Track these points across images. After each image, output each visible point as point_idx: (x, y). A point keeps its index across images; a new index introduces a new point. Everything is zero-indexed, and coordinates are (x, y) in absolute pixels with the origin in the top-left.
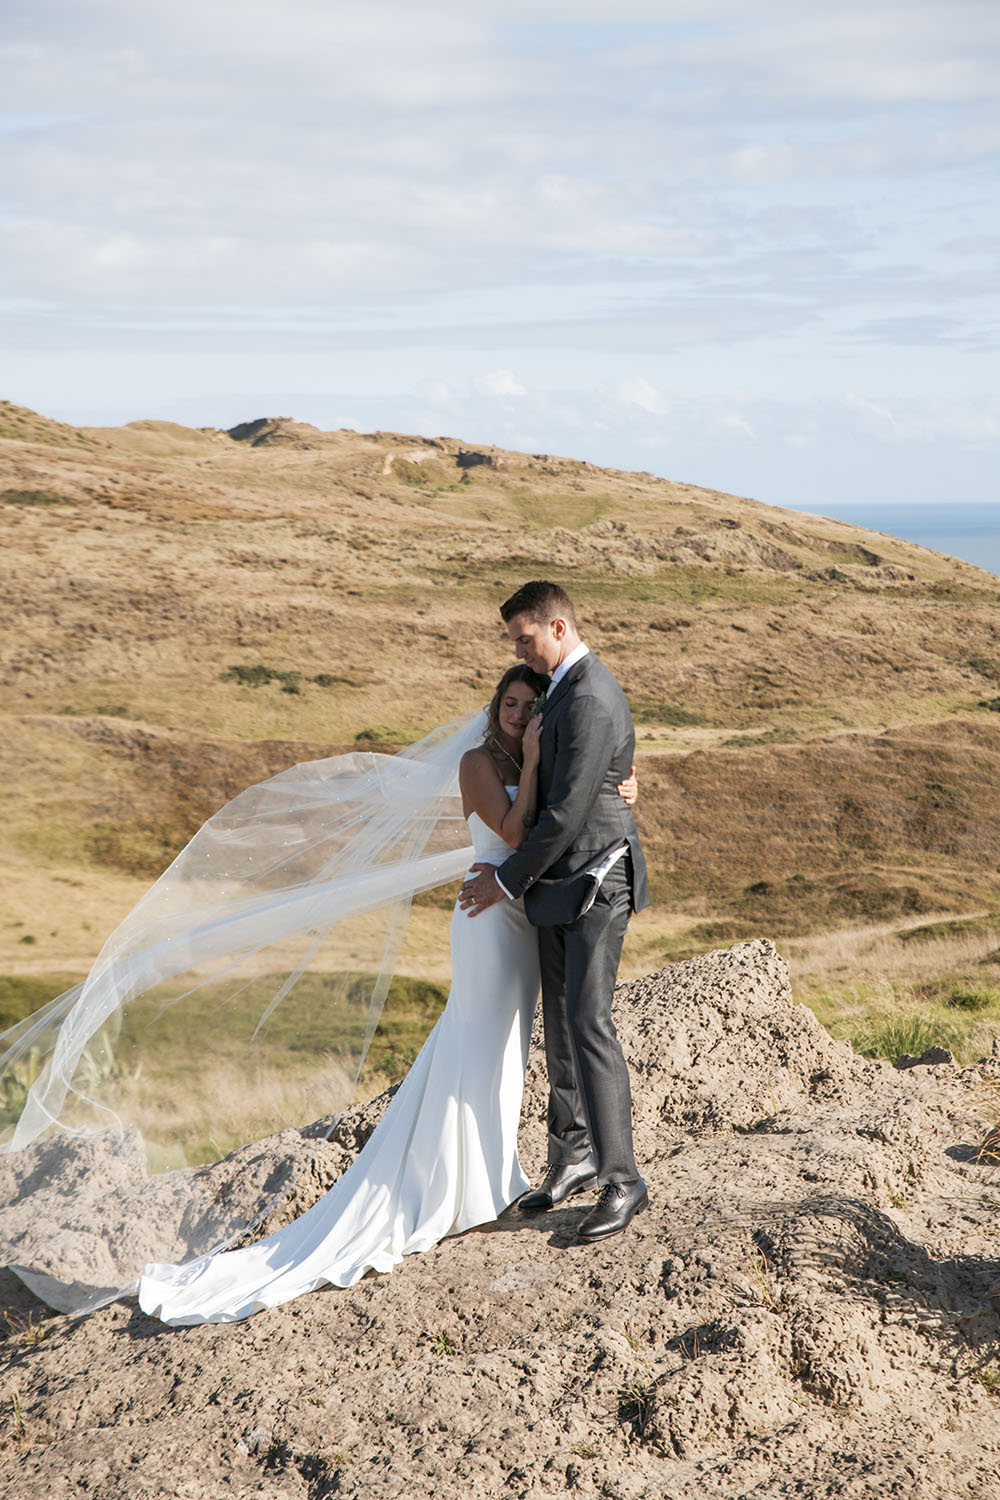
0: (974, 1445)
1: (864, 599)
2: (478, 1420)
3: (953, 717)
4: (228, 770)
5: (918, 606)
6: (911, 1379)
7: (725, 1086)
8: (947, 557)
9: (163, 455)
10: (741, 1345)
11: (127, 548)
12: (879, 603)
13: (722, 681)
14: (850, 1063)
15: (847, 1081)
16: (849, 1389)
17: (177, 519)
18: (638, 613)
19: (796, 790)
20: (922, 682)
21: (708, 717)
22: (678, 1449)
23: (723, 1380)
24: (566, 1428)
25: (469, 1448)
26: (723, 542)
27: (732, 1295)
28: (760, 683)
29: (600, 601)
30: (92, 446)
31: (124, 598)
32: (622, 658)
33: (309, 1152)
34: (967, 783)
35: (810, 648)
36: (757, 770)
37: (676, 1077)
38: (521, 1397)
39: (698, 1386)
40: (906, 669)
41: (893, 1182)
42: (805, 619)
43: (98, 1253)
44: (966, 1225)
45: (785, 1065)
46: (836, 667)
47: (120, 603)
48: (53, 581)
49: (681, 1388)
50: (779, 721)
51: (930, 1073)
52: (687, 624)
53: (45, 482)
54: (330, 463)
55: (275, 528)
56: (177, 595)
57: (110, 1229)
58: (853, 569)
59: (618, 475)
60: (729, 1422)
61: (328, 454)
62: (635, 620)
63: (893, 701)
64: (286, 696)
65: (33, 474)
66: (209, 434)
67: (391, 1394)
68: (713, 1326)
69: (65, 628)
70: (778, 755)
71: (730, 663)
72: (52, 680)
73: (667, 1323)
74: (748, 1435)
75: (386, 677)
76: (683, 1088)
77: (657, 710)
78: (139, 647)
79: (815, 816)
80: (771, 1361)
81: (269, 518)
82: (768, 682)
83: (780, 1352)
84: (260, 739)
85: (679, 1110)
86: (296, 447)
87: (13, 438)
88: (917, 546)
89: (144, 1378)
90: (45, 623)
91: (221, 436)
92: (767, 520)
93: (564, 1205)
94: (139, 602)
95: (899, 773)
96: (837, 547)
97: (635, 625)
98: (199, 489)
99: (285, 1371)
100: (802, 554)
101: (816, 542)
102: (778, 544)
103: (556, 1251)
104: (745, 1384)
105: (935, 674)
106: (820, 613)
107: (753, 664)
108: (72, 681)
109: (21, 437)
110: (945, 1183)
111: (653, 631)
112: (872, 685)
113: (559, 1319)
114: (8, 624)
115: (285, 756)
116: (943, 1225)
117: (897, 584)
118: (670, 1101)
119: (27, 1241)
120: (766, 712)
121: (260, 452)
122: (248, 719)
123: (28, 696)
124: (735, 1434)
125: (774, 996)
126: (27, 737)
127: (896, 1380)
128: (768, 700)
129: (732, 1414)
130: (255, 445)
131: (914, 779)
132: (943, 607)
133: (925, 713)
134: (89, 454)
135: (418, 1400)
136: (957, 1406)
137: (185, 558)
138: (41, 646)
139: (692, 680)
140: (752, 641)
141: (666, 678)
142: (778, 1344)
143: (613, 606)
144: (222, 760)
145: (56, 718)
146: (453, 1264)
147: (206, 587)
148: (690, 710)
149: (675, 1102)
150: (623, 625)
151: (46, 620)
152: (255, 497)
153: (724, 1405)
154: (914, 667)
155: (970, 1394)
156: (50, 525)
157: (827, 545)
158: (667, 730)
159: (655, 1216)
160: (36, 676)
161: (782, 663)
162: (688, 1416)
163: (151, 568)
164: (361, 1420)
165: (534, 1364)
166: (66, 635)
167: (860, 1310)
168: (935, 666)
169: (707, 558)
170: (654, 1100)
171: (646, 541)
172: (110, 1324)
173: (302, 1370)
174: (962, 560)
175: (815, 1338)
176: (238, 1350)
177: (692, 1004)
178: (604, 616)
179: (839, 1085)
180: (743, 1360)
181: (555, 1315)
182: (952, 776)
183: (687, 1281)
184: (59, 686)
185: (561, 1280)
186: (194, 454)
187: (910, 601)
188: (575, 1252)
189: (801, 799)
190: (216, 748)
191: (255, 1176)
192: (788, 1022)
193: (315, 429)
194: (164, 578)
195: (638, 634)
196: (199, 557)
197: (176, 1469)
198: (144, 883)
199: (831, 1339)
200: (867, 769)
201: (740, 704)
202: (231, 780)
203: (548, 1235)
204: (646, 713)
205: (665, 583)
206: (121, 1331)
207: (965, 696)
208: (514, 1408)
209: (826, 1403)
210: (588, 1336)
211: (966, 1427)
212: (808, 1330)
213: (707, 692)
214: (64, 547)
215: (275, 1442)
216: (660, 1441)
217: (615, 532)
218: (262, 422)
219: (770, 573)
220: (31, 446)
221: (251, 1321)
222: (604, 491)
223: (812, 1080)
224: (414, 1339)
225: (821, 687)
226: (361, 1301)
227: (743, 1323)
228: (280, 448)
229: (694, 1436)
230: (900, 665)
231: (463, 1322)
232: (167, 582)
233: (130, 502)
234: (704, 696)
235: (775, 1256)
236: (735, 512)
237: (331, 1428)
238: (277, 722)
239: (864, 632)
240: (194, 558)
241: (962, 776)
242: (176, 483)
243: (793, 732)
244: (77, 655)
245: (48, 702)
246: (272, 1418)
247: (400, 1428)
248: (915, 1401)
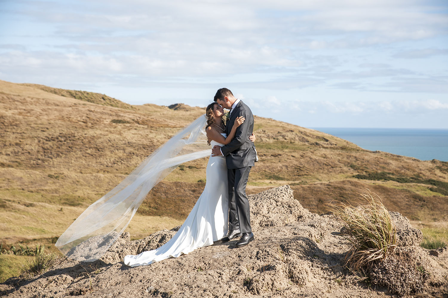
0: (334, 296)
1: (324, 150)
2: (208, 285)
3: (346, 179)
4: (166, 189)
5: (338, 152)
6: (319, 280)
7: (276, 218)
8: (345, 140)
9: (152, 112)
10: (275, 269)
11: (142, 134)
12: (328, 151)
13: (289, 169)
14: (308, 214)
15: (307, 218)
16: (303, 281)
17: (155, 127)
18: (268, 152)
19: (307, 196)
20: (338, 170)
21: (285, 178)
22: (258, 293)
23: (270, 276)
24: (230, 287)
25: (205, 291)
26: (289, 135)
27: (274, 259)
28: (298, 170)
29: (259, 149)
30: (135, 109)
31: (141, 146)
32: (264, 163)
33: (170, 233)
34: (350, 196)
35: (311, 161)
36: (297, 191)
37: (263, 216)
38: (219, 280)
39: (264, 278)
40: (334, 167)
41: (317, 237)
42: (310, 154)
43: (116, 256)
44: (335, 247)
45: (291, 214)
46: (317, 166)
47: (140, 147)
48: (124, 142)
49: (259, 278)
50: (303, 179)
51: (328, 217)
52: (280, 155)
53: (123, 117)
54: (193, 115)
55: (179, 130)
56: (155, 146)
57: (119, 251)
58: (321, 142)
59: (264, 119)
60: (272, 287)
61: (193, 112)
62: (267, 154)
63: (331, 175)
64: (181, 171)
65: (120, 116)
66: (163, 107)
67: (186, 278)
68: (269, 265)
69: (127, 153)
70: (303, 187)
71: (291, 165)
72: (123, 166)
73: (257, 265)
74: (276, 290)
75: (206, 167)
76: (265, 219)
77: (273, 176)
78: (144, 158)
79: (312, 203)
80: (283, 274)
81: (178, 127)
82: (300, 169)
83: (285, 272)
84: (174, 181)
85: (264, 223)
86: (185, 111)
87: (115, 107)
88: (337, 138)
89: (124, 277)
90: (122, 152)
91: (166, 108)
92: (301, 130)
93: (233, 240)
94: (145, 147)
95: (332, 193)
96: (318, 137)
97: (268, 155)
98: (160, 120)
99: (159, 275)
100: (309, 139)
101: (313, 136)
102: (303, 136)
103: (230, 249)
104: (276, 278)
105: (342, 169)
106: (313, 153)
107: (296, 165)
108: (128, 166)
109: (117, 107)
110: (329, 239)
111: (272, 157)
112: (326, 171)
113: (230, 264)
114: (112, 152)
115: (180, 186)
116: (329, 246)
117: (332, 146)
118: (262, 221)
119: (98, 254)
120: (300, 177)
121: (176, 112)
122: (171, 177)
123: (117, 170)
124: (273, 290)
125: (289, 198)
126: (116, 180)
127: (315, 281)
128: (300, 174)
129: (273, 285)
130: (175, 110)
131: (336, 194)
132: (344, 152)
133: (339, 178)
134: (134, 111)
135: (192, 280)
136: (330, 287)
137: (157, 137)
138: (120, 158)
139: (281, 169)
140: (297, 159)
141: (275, 168)
142: (285, 269)
143: (262, 150)
144: (164, 186)
145: (123, 175)
146: (204, 252)
147: (162, 144)
148: (281, 176)
149: (263, 222)
150: (264, 155)
151: (122, 151)
152: (174, 122)
153: (270, 283)
154: (337, 167)
155: (334, 285)
156: (124, 128)
157: (315, 137)
158: (275, 181)
159: (255, 242)
160: (119, 165)
161: (304, 165)
162: (261, 285)
163: (148, 139)
164: (178, 285)
165: (222, 272)
166: (127, 155)
167: (306, 263)
168: (342, 167)
169: (286, 139)
170: (258, 221)
171: (271, 135)
172: (116, 267)
173: (164, 275)
174: (349, 141)
175: (294, 269)
176: (148, 271)
177: (268, 199)
178: (260, 153)
179: (305, 219)
180: (275, 272)
181: (229, 263)
182: (346, 194)
183: (262, 256)
184: (125, 168)
185: (231, 255)
186: (159, 112)
187: (336, 151)
188: (235, 250)
189: (308, 199)
190: (163, 183)
191: (156, 239)
192: (292, 204)
193: (189, 106)
194: (151, 141)
195: (268, 157)
196: (160, 137)
197: (130, 295)
198: (144, 216)
199: (299, 269)
200: (325, 191)
201: (293, 175)
202: (166, 191)
203: (228, 246)
204: (270, 177)
205: (275, 145)
206: (119, 269)
207: (349, 174)
208: (217, 282)
209: (297, 284)
210: (236, 268)
211: (333, 292)
212: (293, 267)
213: (285, 172)
214: (127, 134)
215: (155, 289)
216: (254, 291)
217: (263, 132)
218: (177, 105)
219: (301, 143)
220: (120, 109)
221: (152, 265)
222: (260, 122)
223: (298, 218)
224: (193, 268)
225: (313, 171)
226: (180, 260)
227: (276, 264)
228: (181, 111)
229: (262, 290)
230: (333, 166)
231: (205, 265)
232: (152, 142)
233: (143, 123)
234: (284, 173)
235: (285, 250)
236: (293, 128)
237: (170, 286)
238: (178, 177)
239: (324, 158)
240: (159, 137)
241: (348, 194)
242: (155, 119)
243: (306, 182)
244: (129, 160)
245: (122, 171)
246: (155, 284)
247: (187, 287)
248: (320, 285)
